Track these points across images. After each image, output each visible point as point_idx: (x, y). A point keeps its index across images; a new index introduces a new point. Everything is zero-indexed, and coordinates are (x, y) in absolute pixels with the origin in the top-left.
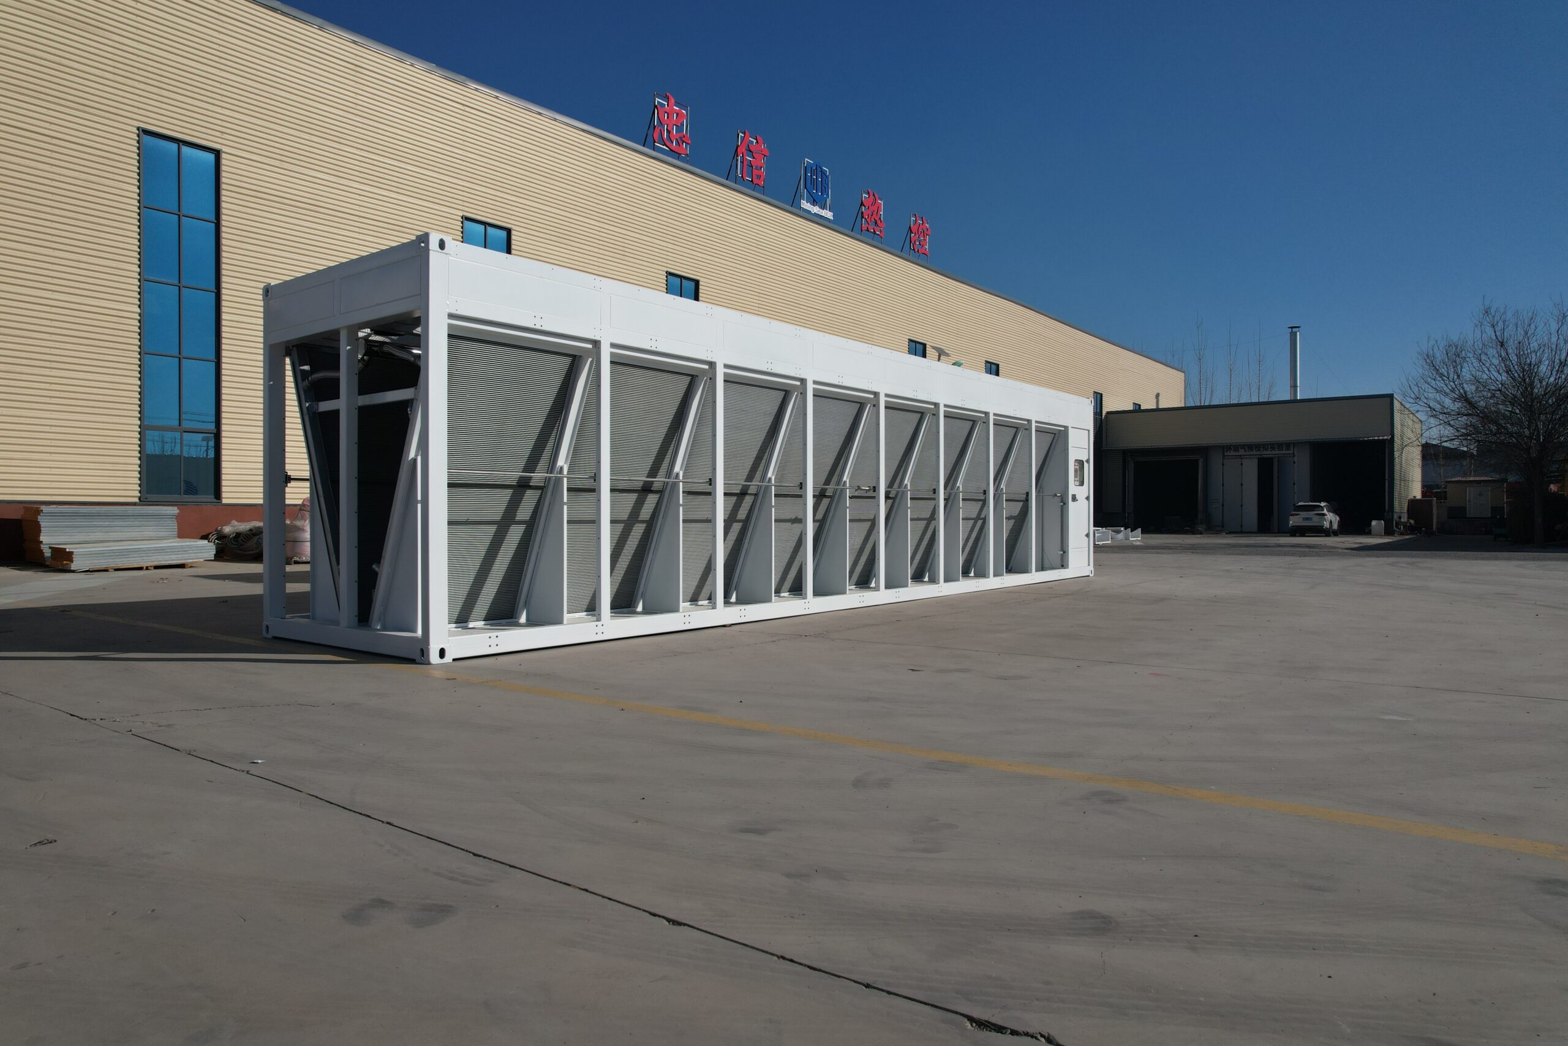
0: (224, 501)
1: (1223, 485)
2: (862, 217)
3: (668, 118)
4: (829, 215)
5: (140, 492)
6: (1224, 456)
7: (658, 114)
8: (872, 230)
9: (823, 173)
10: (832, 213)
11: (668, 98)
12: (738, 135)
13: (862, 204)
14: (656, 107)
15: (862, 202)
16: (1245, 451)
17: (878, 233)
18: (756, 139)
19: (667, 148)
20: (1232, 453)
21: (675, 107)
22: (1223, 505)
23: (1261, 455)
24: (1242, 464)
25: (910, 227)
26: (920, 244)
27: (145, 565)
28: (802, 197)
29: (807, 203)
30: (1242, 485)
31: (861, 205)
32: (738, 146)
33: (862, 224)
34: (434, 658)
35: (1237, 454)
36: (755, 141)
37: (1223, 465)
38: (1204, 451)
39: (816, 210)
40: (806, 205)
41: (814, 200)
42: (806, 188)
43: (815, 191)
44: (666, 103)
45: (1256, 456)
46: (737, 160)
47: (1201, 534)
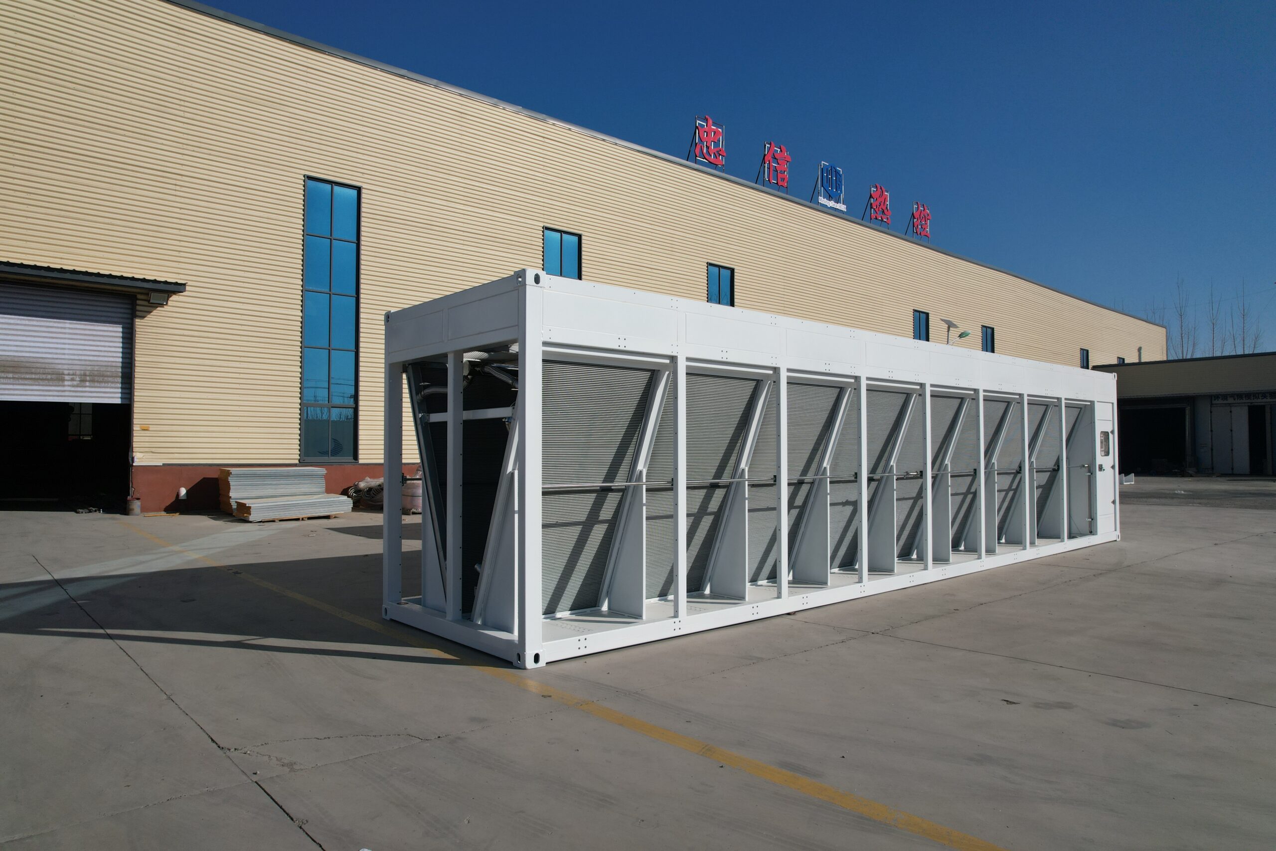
0: (361, 461)
1: (1212, 431)
2: (871, 208)
3: (707, 136)
4: (842, 207)
5: (300, 455)
6: (1212, 404)
7: (699, 133)
8: (880, 218)
9: (837, 172)
10: (845, 206)
11: (707, 120)
12: (765, 146)
13: (871, 197)
14: (697, 127)
15: (871, 195)
16: (1234, 400)
17: (885, 220)
18: (780, 148)
19: (706, 161)
20: (1220, 401)
21: (713, 127)
22: (1212, 450)
23: (1251, 403)
24: (1231, 412)
25: (913, 214)
26: (922, 228)
27: (301, 517)
28: (819, 194)
29: (824, 199)
30: (1231, 431)
32: (765, 155)
33: (871, 214)
34: (530, 663)
35: (1225, 402)
36: (779, 150)
37: (1211, 412)
38: (1191, 400)
39: (831, 204)
40: (823, 200)
41: (830, 196)
42: (822, 186)
43: (830, 189)
44: (705, 124)
45: (1247, 404)
46: (765, 167)
47: (1191, 476)
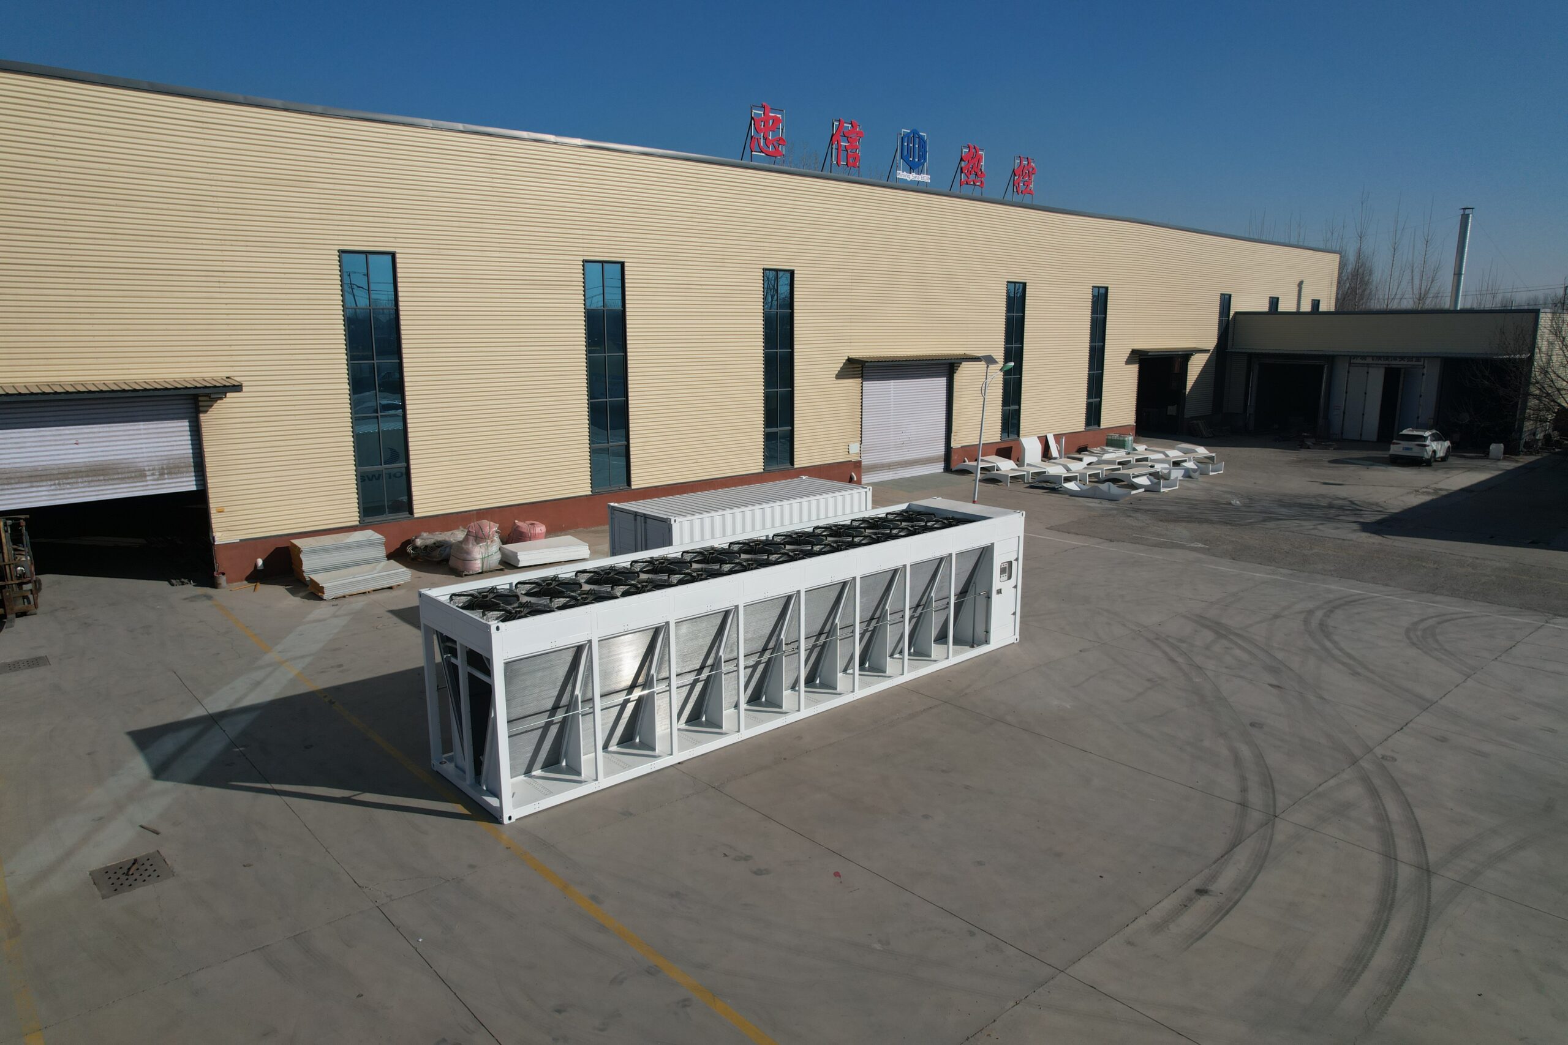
0: (416, 516)
1: (1346, 392)
2: (962, 172)
3: (764, 126)
4: (925, 178)
5: (359, 517)
6: (1350, 364)
7: (754, 124)
8: (972, 183)
9: (920, 138)
10: (929, 176)
11: (764, 108)
12: (833, 124)
13: (962, 159)
14: (752, 118)
15: (962, 158)
16: (1373, 360)
17: (978, 184)
18: (851, 124)
19: (763, 155)
20: (1359, 361)
21: (771, 114)
22: (1344, 413)
23: (1389, 365)
24: (1368, 373)
25: (1014, 169)
26: (1024, 185)
27: (367, 590)
28: (898, 168)
29: (903, 172)
30: (1365, 393)
31: (961, 161)
32: (833, 135)
33: (961, 180)
34: (506, 821)
35: (1364, 362)
36: (850, 126)
37: (1348, 372)
38: (1331, 359)
39: (912, 177)
40: (902, 175)
41: (911, 168)
42: (902, 158)
43: (911, 159)
44: (762, 113)
45: (1384, 366)
46: (832, 148)
47: (1309, 448)
